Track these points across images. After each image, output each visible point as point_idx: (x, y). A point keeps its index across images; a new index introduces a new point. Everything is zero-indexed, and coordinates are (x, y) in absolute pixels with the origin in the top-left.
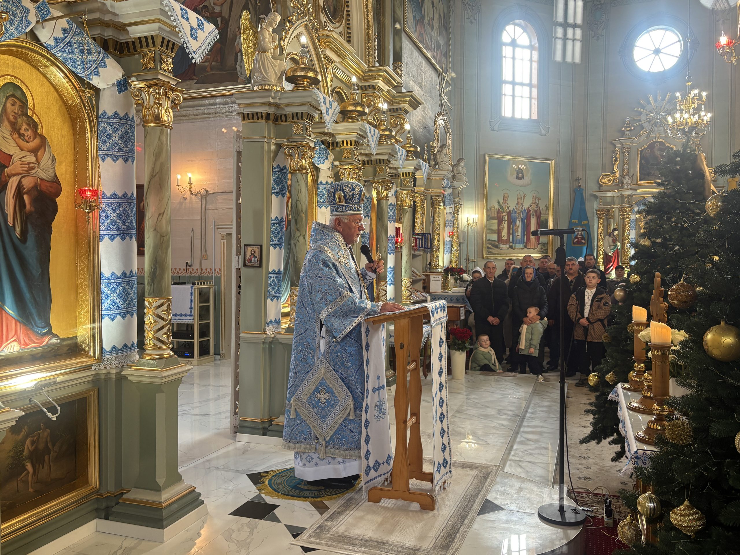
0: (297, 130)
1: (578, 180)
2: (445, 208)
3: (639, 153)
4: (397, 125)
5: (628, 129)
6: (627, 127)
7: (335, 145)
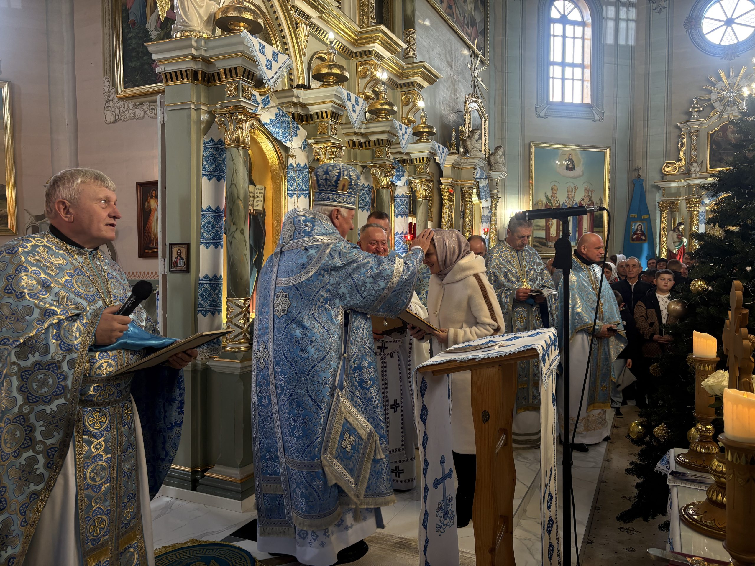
0: (231, 91)
1: (637, 170)
2: (480, 202)
3: (709, 136)
4: (408, 102)
5: (696, 110)
6: (695, 108)
7: (309, 119)
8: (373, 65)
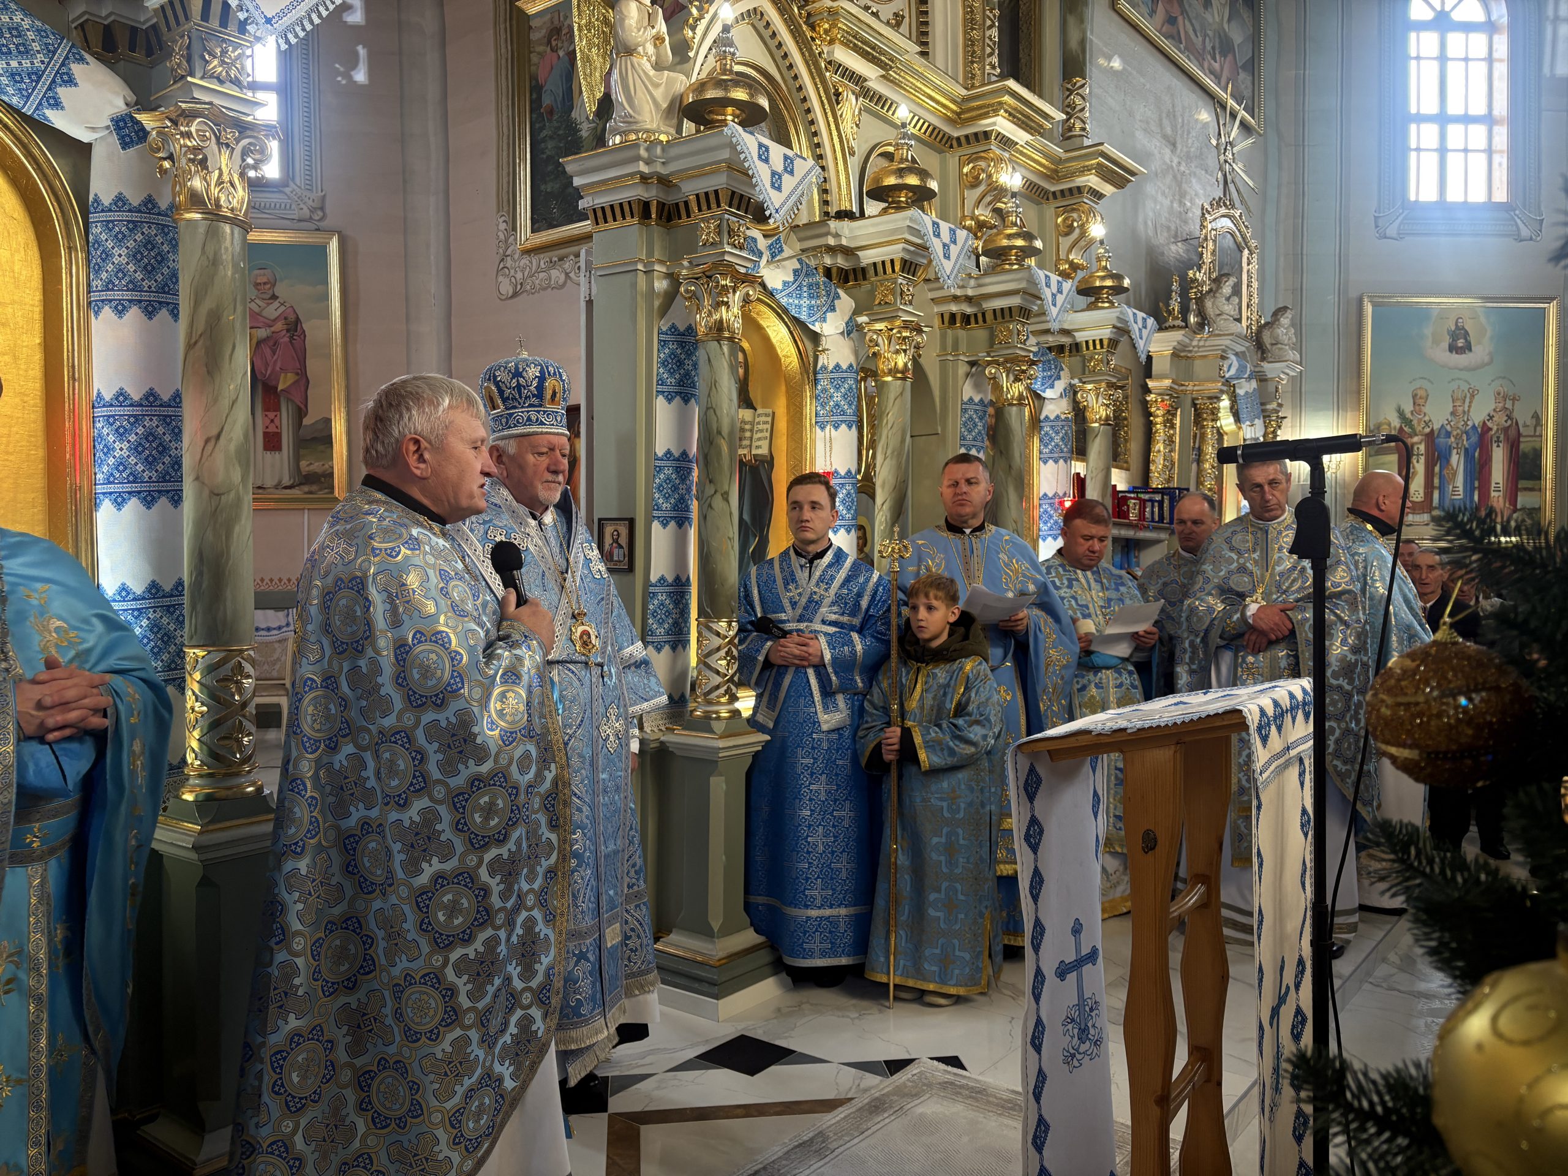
0: (708, 234)
2: (1239, 427)
4: (1071, 228)
7: (860, 276)
8: (992, 160)
